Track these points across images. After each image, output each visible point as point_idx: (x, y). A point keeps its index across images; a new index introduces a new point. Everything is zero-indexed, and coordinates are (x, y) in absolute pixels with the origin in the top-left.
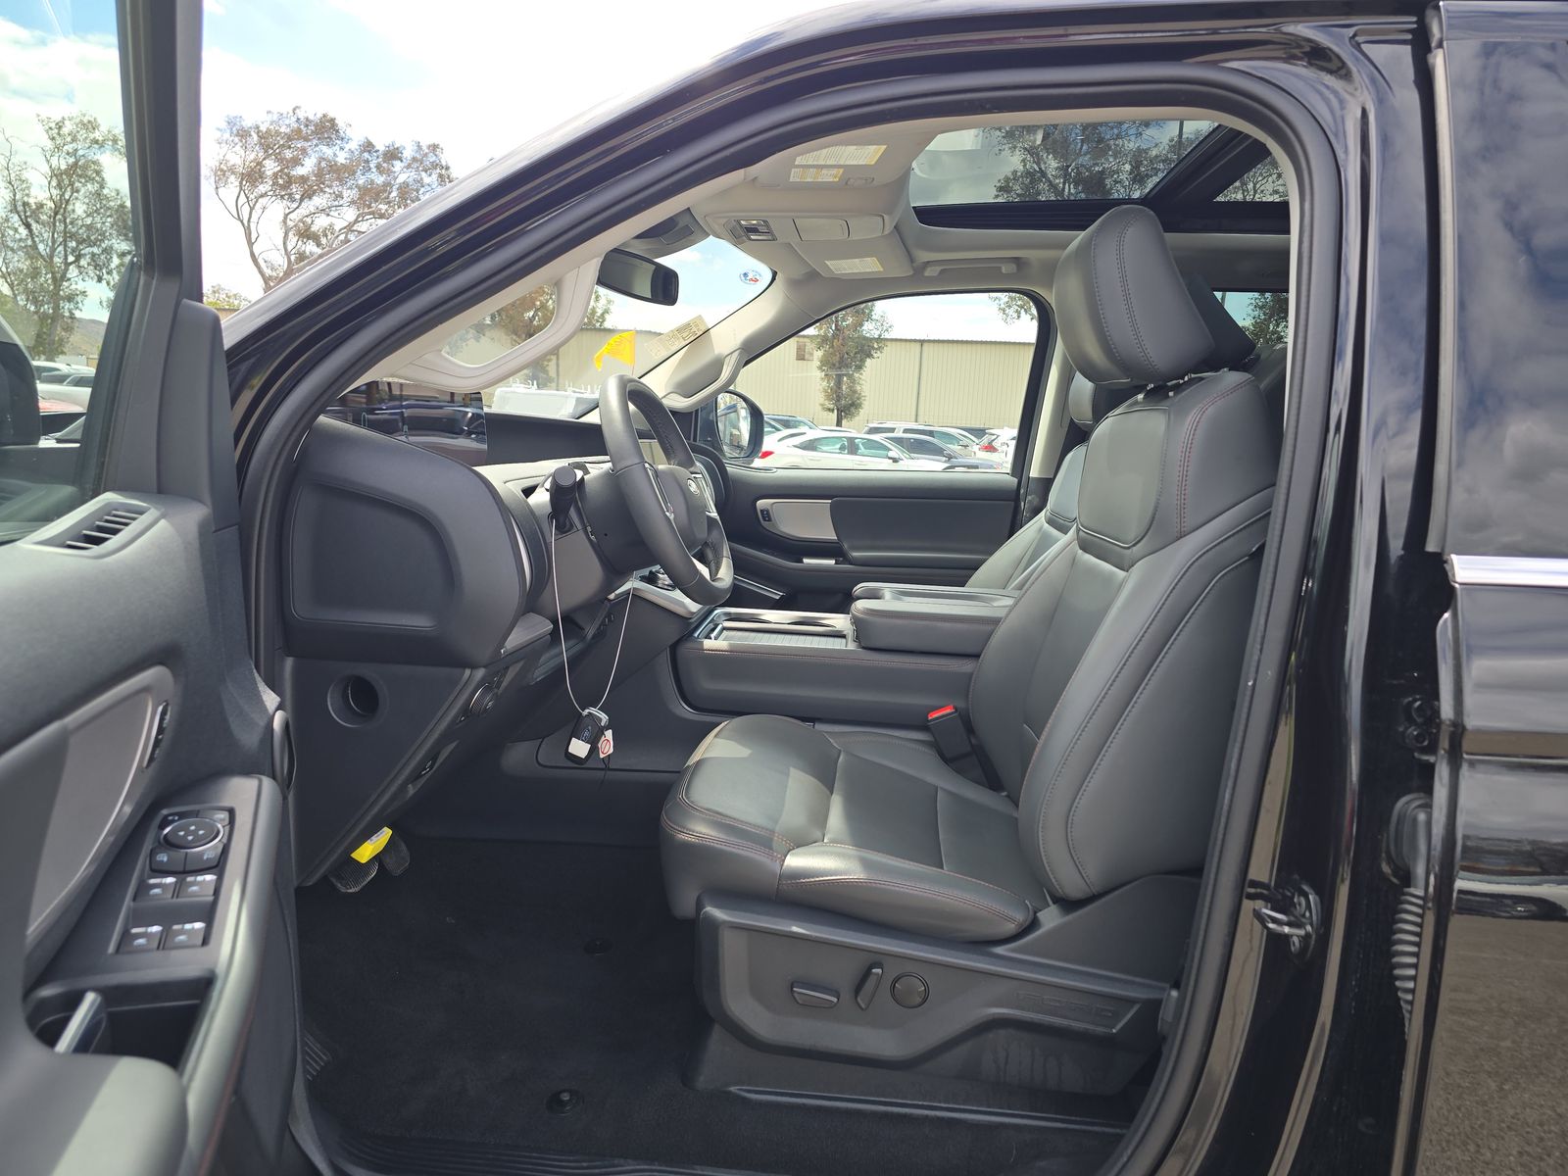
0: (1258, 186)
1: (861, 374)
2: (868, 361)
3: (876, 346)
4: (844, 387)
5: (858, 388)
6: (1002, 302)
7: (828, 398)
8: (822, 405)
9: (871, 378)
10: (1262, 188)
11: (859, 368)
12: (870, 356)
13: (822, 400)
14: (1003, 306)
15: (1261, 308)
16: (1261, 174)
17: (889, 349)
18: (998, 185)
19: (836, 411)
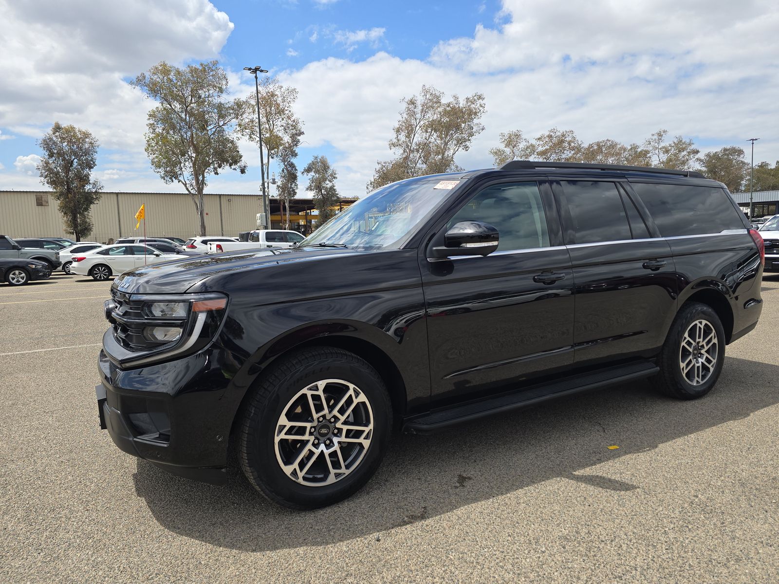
0: (274, 123)
1: (89, 212)
2: (92, 206)
3: (94, 197)
4: (78, 220)
5: (88, 220)
6: (162, 174)
7: (69, 226)
8: (65, 230)
9: (95, 214)
10: (276, 124)
11: (86, 209)
12: (92, 203)
13: (64, 227)
14: (162, 175)
15: (284, 177)
16: (275, 118)
17: (103, 198)
18: (149, 114)
19: (75, 234)
